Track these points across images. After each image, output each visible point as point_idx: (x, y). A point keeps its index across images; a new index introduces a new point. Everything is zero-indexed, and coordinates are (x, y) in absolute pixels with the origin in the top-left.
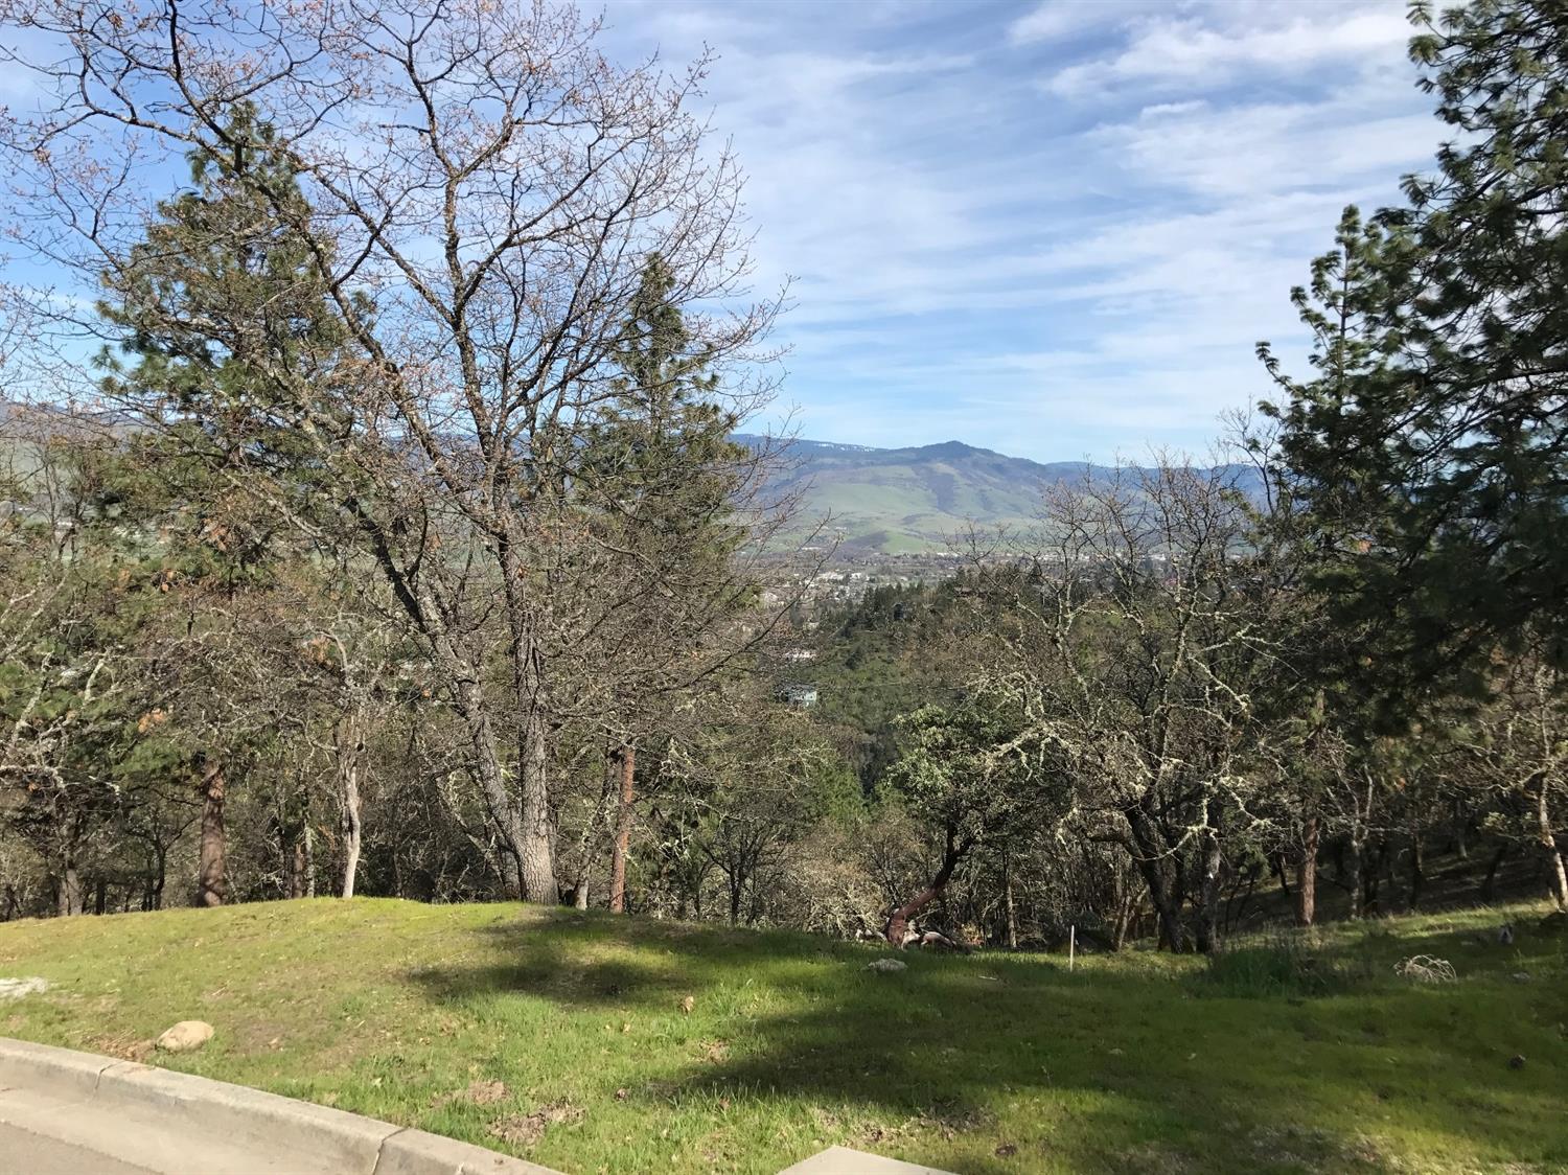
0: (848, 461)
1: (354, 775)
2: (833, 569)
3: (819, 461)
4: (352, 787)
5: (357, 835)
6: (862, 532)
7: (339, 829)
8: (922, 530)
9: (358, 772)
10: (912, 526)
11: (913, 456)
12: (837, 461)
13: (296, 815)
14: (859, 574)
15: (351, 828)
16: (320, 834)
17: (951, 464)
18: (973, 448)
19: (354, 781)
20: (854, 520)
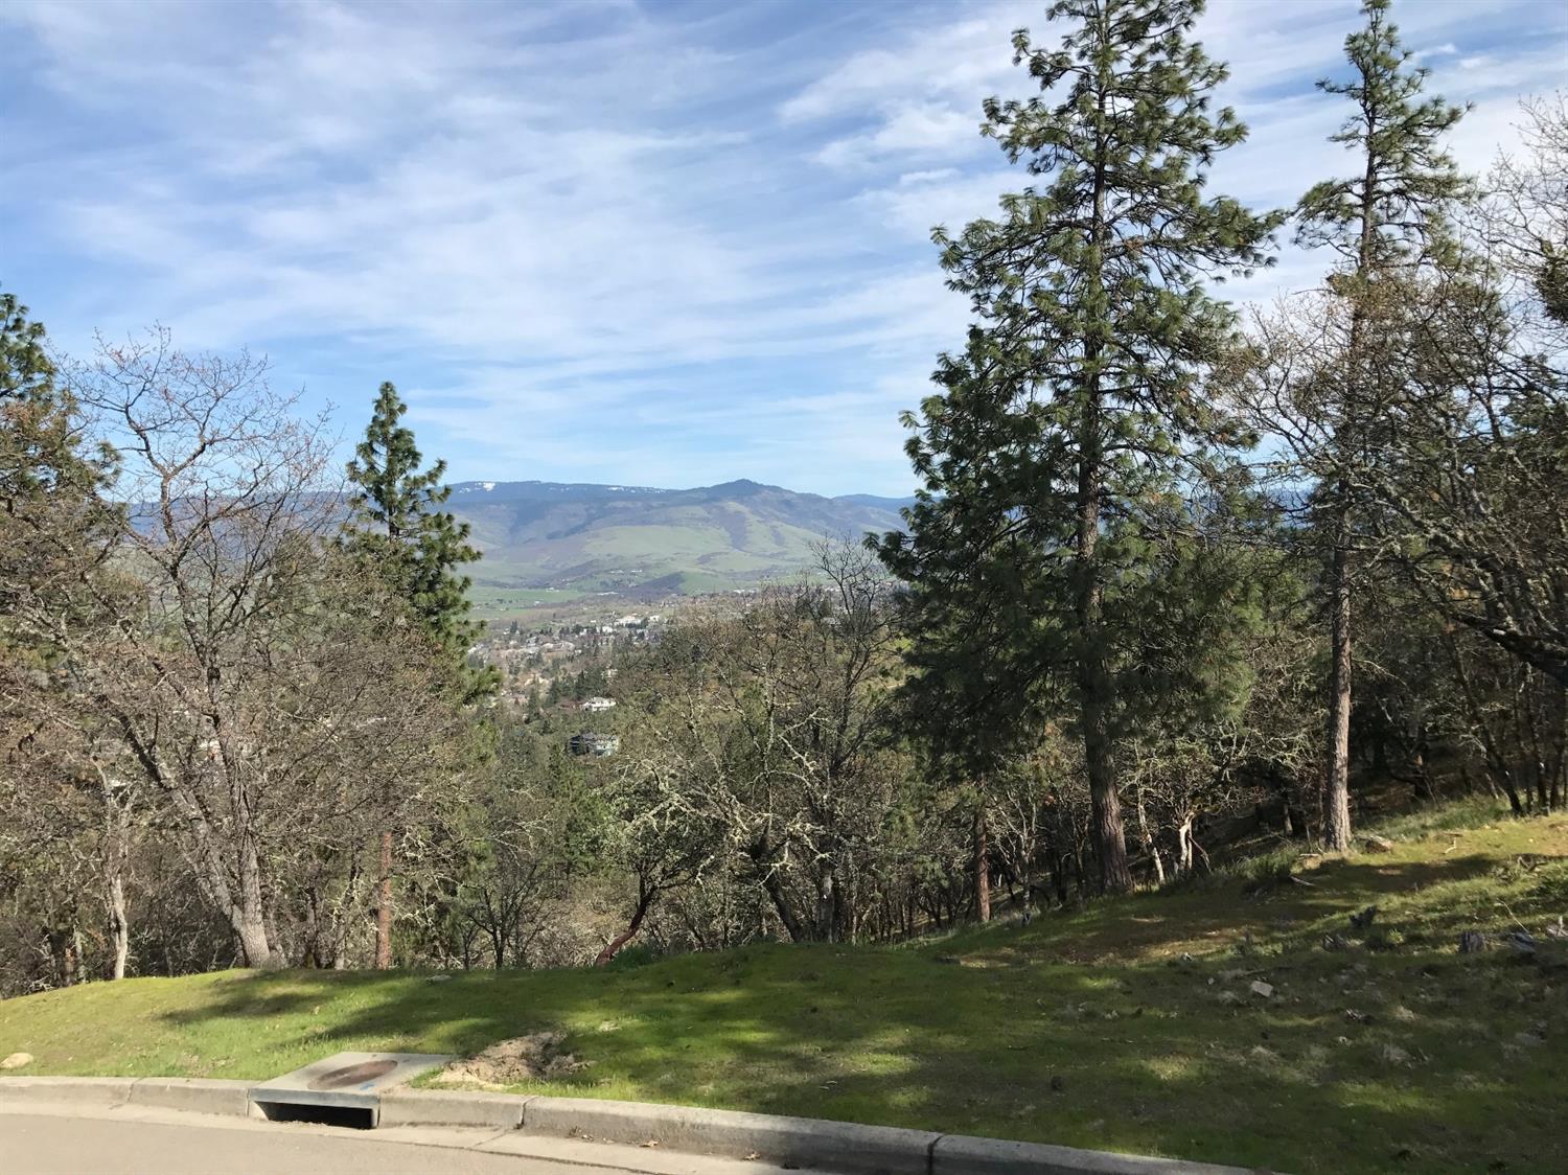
0: (639, 504)
1: (119, 881)
2: (630, 613)
3: (611, 504)
4: (118, 891)
5: (124, 934)
6: (657, 574)
7: (108, 931)
8: (717, 568)
9: (122, 878)
10: (707, 565)
11: (704, 496)
12: (629, 505)
13: (65, 921)
14: (657, 617)
15: (118, 929)
16: (88, 935)
17: (742, 502)
18: (761, 486)
19: (119, 887)
20: (648, 562)
